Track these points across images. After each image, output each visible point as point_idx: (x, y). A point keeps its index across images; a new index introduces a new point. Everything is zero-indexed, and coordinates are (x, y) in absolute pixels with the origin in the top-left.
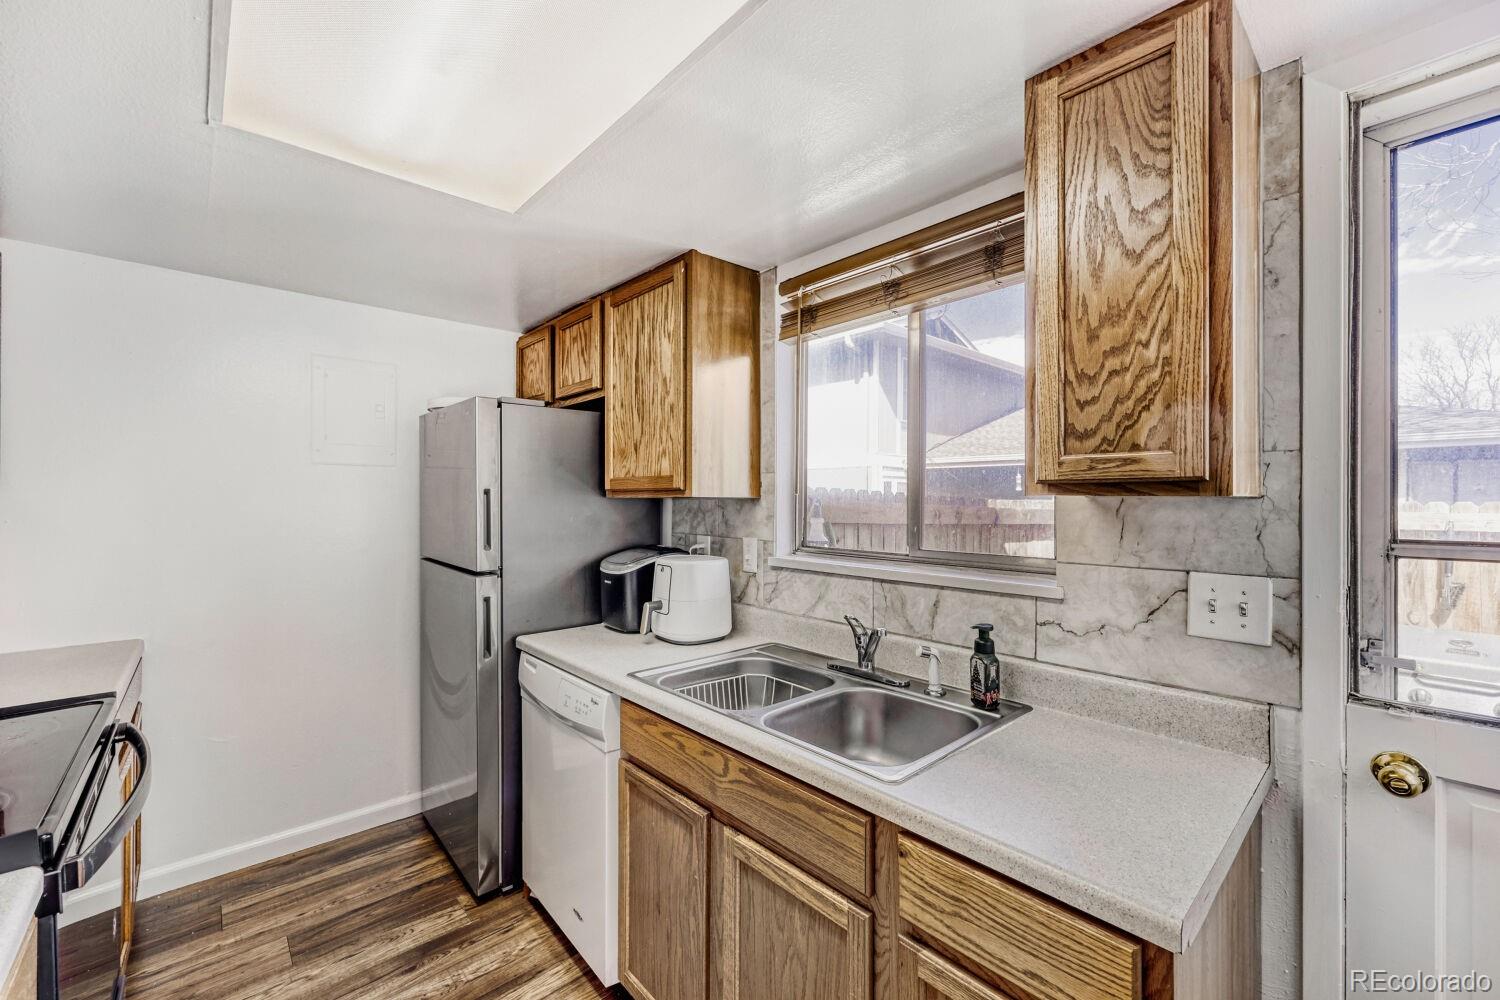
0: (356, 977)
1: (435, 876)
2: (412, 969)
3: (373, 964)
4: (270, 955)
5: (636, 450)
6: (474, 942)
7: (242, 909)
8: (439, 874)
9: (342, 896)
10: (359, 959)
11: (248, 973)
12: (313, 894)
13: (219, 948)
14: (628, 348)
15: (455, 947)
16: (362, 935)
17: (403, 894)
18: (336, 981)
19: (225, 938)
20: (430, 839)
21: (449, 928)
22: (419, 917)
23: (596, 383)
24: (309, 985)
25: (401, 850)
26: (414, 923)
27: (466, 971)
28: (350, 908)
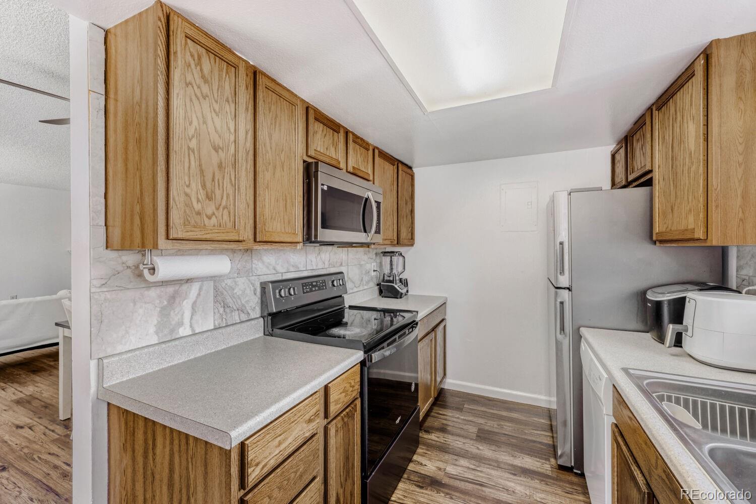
0: (493, 460)
1: (544, 441)
2: (515, 475)
3: (501, 460)
4: (470, 431)
5: (672, 210)
6: (547, 485)
7: (471, 409)
8: (546, 442)
9: (502, 425)
10: (497, 454)
11: (462, 432)
12: (493, 418)
13: (458, 418)
14: (667, 137)
15: (538, 480)
16: (502, 446)
17: (526, 440)
18: (486, 457)
19: (462, 416)
20: (549, 423)
21: (539, 470)
22: (528, 455)
23: (648, 168)
24: (477, 451)
25: (534, 420)
26: (525, 456)
27: (537, 495)
28: (504, 432)
